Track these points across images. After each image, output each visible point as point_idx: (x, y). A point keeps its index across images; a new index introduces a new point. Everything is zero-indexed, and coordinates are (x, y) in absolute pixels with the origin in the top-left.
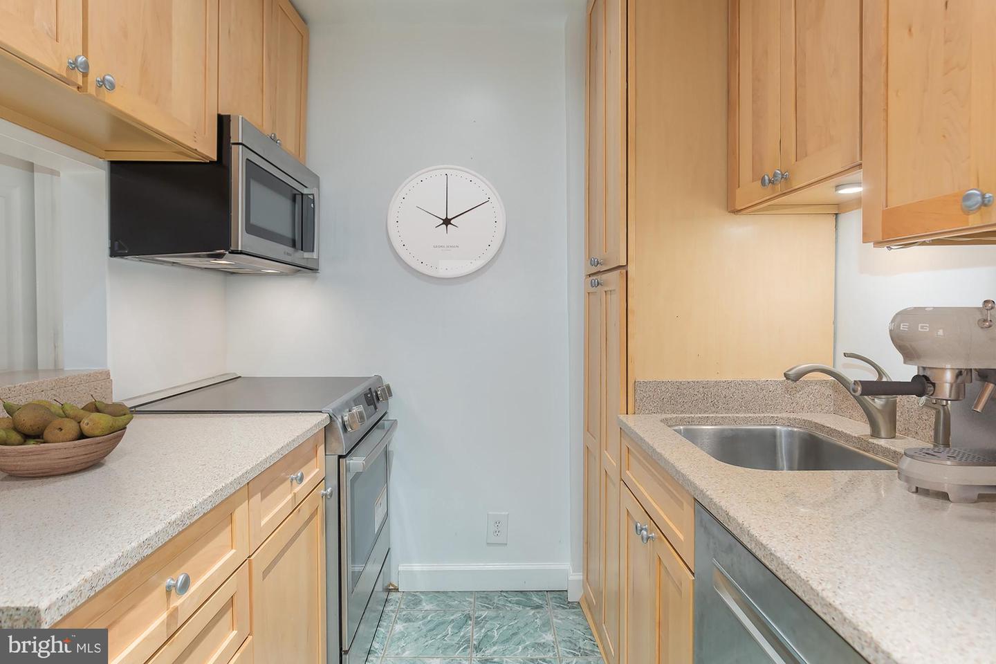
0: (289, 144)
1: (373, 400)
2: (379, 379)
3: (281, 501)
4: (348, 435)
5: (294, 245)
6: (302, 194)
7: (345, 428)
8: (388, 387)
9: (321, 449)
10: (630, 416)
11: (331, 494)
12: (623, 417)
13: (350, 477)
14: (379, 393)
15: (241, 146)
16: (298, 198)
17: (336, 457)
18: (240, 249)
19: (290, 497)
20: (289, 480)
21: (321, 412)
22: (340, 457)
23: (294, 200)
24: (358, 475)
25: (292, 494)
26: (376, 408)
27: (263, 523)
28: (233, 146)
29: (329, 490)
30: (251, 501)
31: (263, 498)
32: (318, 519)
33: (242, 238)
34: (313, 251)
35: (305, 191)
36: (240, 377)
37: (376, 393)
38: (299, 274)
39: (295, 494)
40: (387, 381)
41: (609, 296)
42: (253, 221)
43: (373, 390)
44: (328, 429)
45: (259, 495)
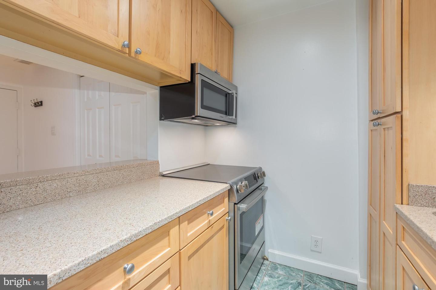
0: (225, 74)
1: (256, 178)
2: (261, 168)
3: (201, 223)
4: (239, 194)
5: (226, 114)
6: (229, 93)
7: (237, 191)
8: (264, 173)
9: (226, 200)
10: (403, 206)
11: (230, 220)
12: (399, 206)
13: (240, 212)
14: (259, 175)
15: (199, 74)
16: (228, 95)
17: (233, 204)
18: (198, 115)
19: (207, 221)
20: (207, 214)
21: (227, 183)
22: (235, 204)
23: (226, 96)
24: (243, 213)
25: (208, 220)
26: (257, 181)
27: (189, 235)
28: (196, 75)
29: (229, 218)
30: (181, 225)
31: (188, 224)
32: (225, 230)
33: (199, 111)
34: (233, 116)
35: (230, 92)
36: (209, 164)
37: (258, 174)
38: (229, 125)
39: (210, 220)
40: (264, 169)
41: (386, 132)
42: (205, 104)
43: (256, 174)
44: (230, 191)
45: (186, 222)
